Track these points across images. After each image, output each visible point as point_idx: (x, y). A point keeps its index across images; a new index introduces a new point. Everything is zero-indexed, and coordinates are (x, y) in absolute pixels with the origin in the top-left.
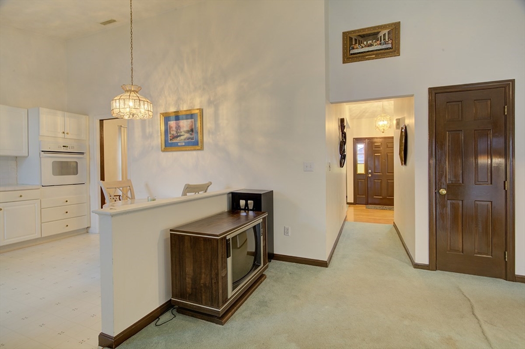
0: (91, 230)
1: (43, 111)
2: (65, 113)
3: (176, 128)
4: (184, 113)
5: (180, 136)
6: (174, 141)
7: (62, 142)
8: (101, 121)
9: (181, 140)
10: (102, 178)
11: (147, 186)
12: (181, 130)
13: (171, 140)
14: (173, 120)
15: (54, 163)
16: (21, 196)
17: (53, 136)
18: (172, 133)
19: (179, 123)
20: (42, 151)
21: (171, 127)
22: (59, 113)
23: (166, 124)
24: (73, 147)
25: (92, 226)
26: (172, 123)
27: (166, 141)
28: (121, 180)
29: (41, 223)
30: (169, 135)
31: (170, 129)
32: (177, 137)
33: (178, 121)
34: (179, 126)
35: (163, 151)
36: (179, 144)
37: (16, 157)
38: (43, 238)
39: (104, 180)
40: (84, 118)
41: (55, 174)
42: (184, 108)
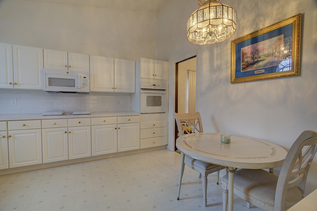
0: (168, 147)
1: (142, 59)
2: (155, 60)
3: (252, 53)
4: (265, 31)
5: (258, 62)
6: (249, 69)
7: (153, 82)
8: (177, 64)
9: (259, 67)
10: (176, 111)
11: (213, 118)
12: (260, 54)
13: (243, 69)
14: (248, 45)
15: (148, 97)
16: (129, 120)
17: (148, 78)
18: (246, 60)
19: (256, 47)
20: (141, 89)
21: (244, 54)
22: (151, 60)
23: (238, 51)
24: (159, 86)
25: (169, 144)
26: (247, 49)
27: (237, 70)
28: (188, 113)
29: (140, 139)
30: (242, 64)
31: (243, 56)
32: (253, 64)
33: (255, 45)
34: (257, 50)
35: (232, 83)
36: (256, 72)
37: (131, 94)
38: (141, 149)
39: (177, 113)
40: (166, 63)
41: (148, 105)
42: (266, 24)
